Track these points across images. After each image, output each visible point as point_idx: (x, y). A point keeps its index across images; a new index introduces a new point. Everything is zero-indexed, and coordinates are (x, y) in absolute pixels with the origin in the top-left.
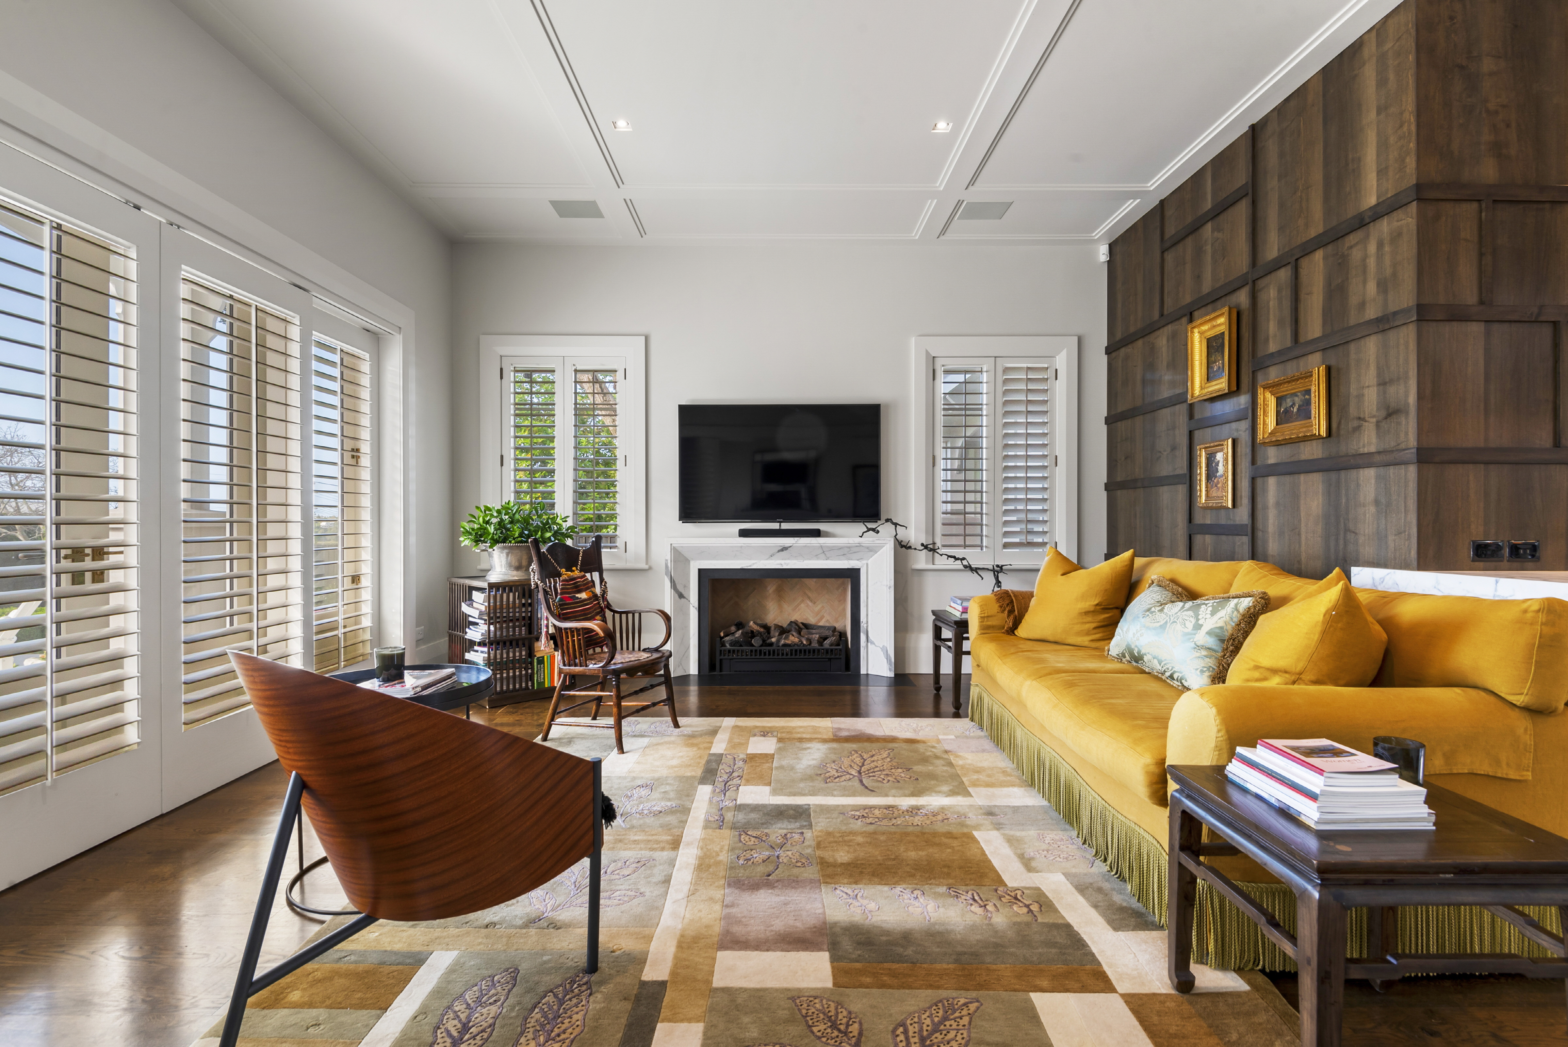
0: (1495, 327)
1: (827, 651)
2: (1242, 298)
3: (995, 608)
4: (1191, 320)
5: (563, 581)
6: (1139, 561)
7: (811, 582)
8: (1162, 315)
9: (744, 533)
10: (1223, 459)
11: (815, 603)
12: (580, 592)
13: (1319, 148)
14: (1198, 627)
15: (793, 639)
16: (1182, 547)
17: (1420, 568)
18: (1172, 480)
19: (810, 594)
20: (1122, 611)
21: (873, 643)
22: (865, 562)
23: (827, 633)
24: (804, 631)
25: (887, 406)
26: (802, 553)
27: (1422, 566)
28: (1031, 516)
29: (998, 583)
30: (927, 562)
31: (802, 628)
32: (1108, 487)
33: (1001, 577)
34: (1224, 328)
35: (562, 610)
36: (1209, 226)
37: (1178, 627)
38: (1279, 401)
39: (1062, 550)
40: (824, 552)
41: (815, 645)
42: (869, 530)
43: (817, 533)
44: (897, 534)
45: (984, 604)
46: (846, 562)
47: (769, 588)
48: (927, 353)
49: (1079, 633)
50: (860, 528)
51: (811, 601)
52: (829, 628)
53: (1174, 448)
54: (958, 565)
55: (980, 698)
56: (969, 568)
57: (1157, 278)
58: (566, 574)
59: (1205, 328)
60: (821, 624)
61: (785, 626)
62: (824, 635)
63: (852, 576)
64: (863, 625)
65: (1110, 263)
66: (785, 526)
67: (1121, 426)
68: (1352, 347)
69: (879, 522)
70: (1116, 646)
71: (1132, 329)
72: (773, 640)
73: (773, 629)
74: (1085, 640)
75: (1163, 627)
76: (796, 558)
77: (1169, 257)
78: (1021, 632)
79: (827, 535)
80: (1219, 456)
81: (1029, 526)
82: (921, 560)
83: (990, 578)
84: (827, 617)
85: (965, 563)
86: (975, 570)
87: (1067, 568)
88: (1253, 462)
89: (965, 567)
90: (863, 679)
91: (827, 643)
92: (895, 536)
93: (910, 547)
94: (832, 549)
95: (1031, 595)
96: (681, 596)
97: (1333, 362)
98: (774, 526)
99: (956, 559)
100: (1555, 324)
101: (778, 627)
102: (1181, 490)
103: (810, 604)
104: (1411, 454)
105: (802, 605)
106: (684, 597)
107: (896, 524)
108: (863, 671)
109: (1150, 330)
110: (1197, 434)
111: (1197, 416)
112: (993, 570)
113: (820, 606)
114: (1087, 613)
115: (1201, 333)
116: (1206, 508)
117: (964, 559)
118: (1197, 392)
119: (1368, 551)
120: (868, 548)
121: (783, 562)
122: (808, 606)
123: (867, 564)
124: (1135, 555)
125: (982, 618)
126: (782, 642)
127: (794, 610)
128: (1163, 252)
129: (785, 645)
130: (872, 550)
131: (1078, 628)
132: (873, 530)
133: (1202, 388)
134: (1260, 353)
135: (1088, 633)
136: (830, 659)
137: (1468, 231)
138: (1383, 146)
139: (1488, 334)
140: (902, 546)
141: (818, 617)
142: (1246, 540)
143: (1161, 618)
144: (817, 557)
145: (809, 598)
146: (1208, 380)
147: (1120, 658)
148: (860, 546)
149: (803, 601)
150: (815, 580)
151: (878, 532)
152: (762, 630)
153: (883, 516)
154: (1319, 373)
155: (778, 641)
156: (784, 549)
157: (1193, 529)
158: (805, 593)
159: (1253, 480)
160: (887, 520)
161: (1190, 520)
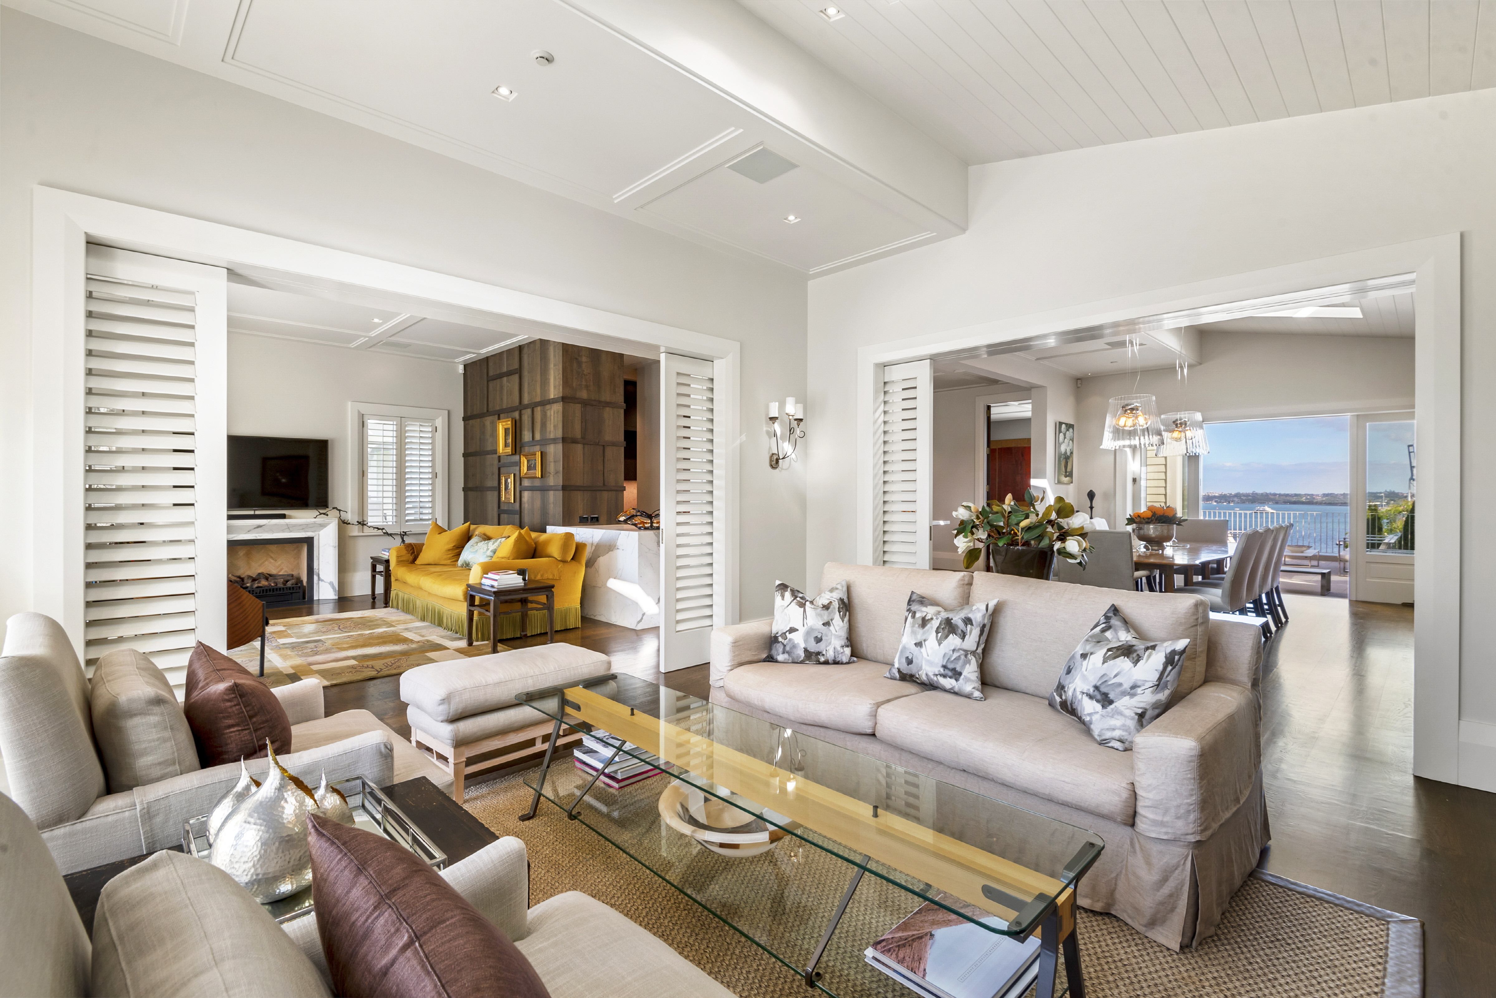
0: (586, 446)
1: (290, 588)
2: (516, 415)
3: (404, 552)
4: (499, 419)
6: (473, 527)
7: (273, 547)
8: (488, 411)
10: (511, 481)
11: (276, 560)
13: (539, 368)
14: (488, 549)
15: (264, 583)
16: (496, 520)
17: (563, 526)
18: (492, 489)
19: (272, 555)
20: (463, 547)
21: (322, 581)
22: (317, 533)
23: (289, 578)
24: (270, 578)
25: (333, 440)
26: (271, 529)
27: (564, 525)
28: (422, 505)
29: (403, 541)
30: (359, 532)
31: (268, 577)
32: (464, 489)
33: (405, 538)
34: (510, 426)
36: (505, 379)
37: (482, 550)
38: (528, 461)
39: (440, 523)
40: (289, 528)
41: (280, 585)
42: (321, 514)
43: (283, 516)
44: (340, 516)
45: (398, 550)
46: (304, 533)
48: (359, 412)
49: (445, 559)
50: (315, 513)
51: (273, 559)
52: (288, 575)
53: (493, 474)
54: (380, 532)
55: (397, 595)
56: (387, 534)
57: (486, 392)
59: (504, 424)
60: (280, 574)
61: (254, 576)
62: (286, 579)
63: (309, 542)
64: (316, 571)
65: (464, 374)
66: (258, 512)
67: (470, 459)
68: (548, 446)
69: (327, 509)
70: (460, 562)
71: (475, 413)
72: (248, 585)
73: (246, 578)
74: (448, 562)
75: (476, 551)
76: (267, 532)
77: (491, 384)
78: (418, 562)
79: (290, 517)
80: (509, 480)
81: (421, 510)
82: (355, 531)
83: (398, 540)
84: (285, 569)
85: (384, 531)
86: (391, 535)
87: (440, 531)
88: (521, 484)
89: (384, 533)
90: (315, 602)
91: (289, 584)
92: (339, 518)
93: (349, 524)
94: (294, 526)
95: (423, 544)
97: (543, 450)
98: (251, 513)
99: (378, 529)
100: (604, 446)
101: (249, 577)
102: (496, 493)
103: (272, 561)
104: (560, 487)
105: (266, 563)
107: (340, 510)
108: (316, 598)
109: (481, 416)
110: (502, 470)
111: (502, 461)
112: (401, 534)
113: (279, 563)
114: (449, 550)
115: (502, 425)
116: (504, 502)
117: (383, 529)
118: (501, 451)
119: (551, 521)
120: (320, 524)
121: (257, 535)
122: (271, 563)
123: (319, 535)
124: (470, 524)
125: (398, 557)
126: (256, 585)
127: (260, 566)
128: (488, 382)
129: (258, 587)
130: (323, 526)
131: (445, 557)
132: (324, 514)
133: (503, 450)
134: (523, 441)
135: (450, 559)
136: (292, 593)
137: (578, 414)
138: (555, 378)
139: (584, 448)
140: (343, 523)
141: (279, 569)
142: (518, 516)
143: (476, 547)
144: (283, 531)
145: (272, 557)
146: (505, 446)
147: (462, 566)
148: (315, 523)
149: (266, 560)
150: (276, 546)
151: (327, 515)
152: (238, 579)
153: (330, 506)
154: (539, 454)
155: (252, 585)
156: (259, 526)
157: (500, 512)
158: (268, 555)
159: (520, 492)
160: (334, 508)
161: (499, 507)
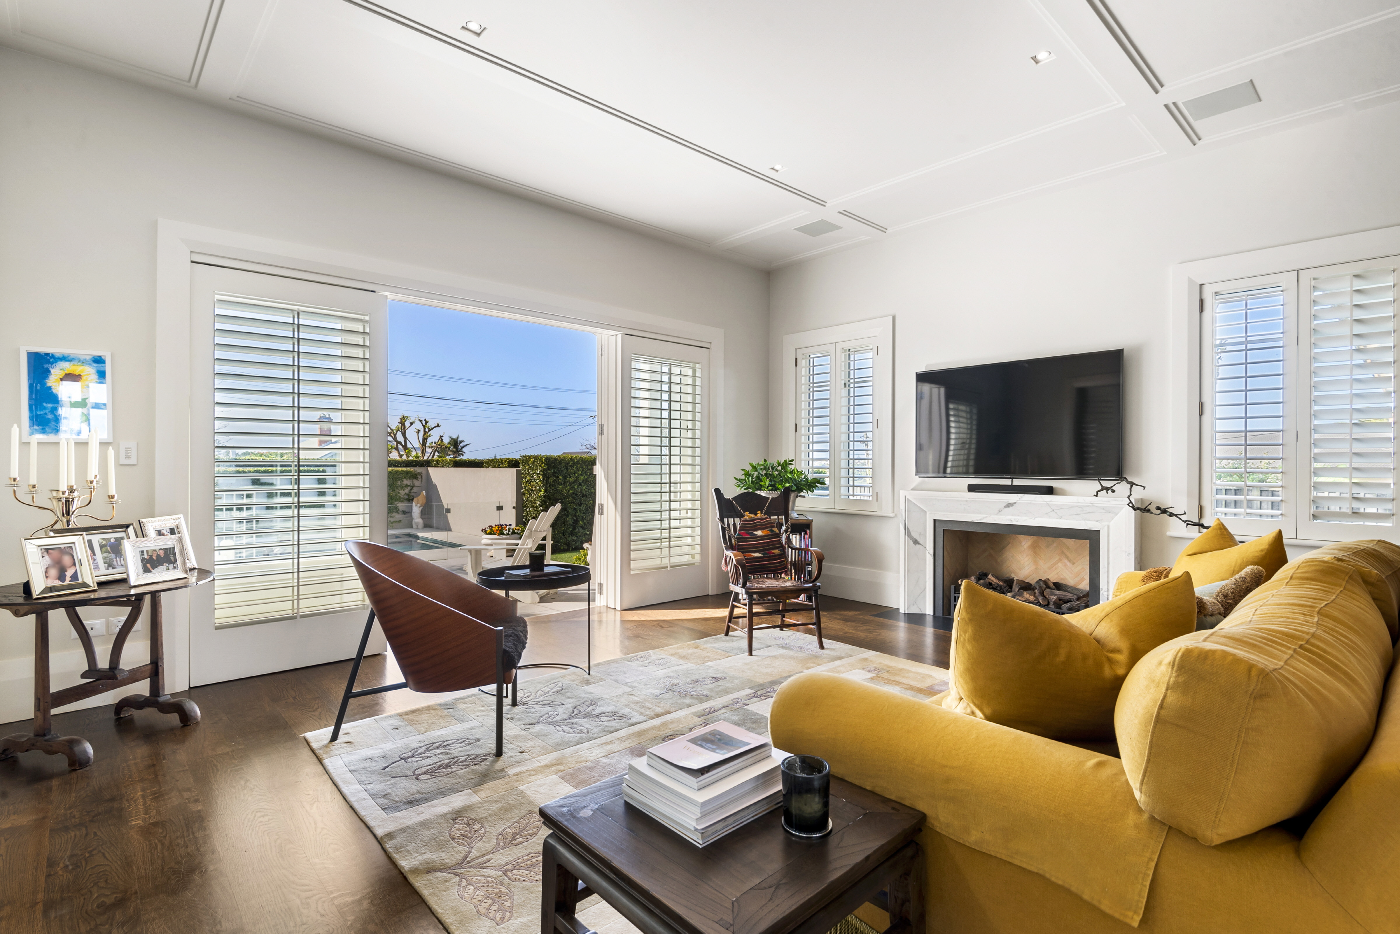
5: (743, 521)
9: (972, 488)
11: (1074, 564)
12: (756, 530)
19: (1068, 554)
22: (1103, 523)
24: (1048, 591)
28: (1359, 477)
31: (1051, 587)
35: (738, 542)
40: (1054, 510)
42: (1103, 488)
43: (1050, 491)
44: (1131, 494)
46: (1084, 521)
47: (1023, 543)
51: (1070, 561)
52: (1082, 592)
58: (747, 515)
61: (1033, 583)
63: (1091, 538)
66: (1017, 482)
73: (1015, 584)
76: (1026, 513)
79: (1061, 492)
81: (1356, 491)
82: (1177, 527)
92: (1129, 497)
94: (1067, 507)
96: (916, 542)
98: (1007, 482)
103: (1068, 564)
105: (1060, 564)
106: (919, 544)
107: (1132, 484)
120: (1104, 508)
121: (1013, 518)
122: (1065, 565)
123: (1108, 527)
127: (1050, 568)
132: (1109, 488)
145: (1067, 558)
148: (1096, 505)
149: (1060, 560)
151: (1114, 491)
156: (1009, 505)
158: (1063, 552)
160: (1122, 479)
